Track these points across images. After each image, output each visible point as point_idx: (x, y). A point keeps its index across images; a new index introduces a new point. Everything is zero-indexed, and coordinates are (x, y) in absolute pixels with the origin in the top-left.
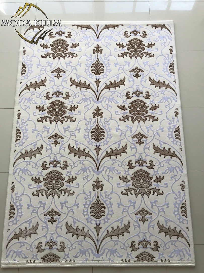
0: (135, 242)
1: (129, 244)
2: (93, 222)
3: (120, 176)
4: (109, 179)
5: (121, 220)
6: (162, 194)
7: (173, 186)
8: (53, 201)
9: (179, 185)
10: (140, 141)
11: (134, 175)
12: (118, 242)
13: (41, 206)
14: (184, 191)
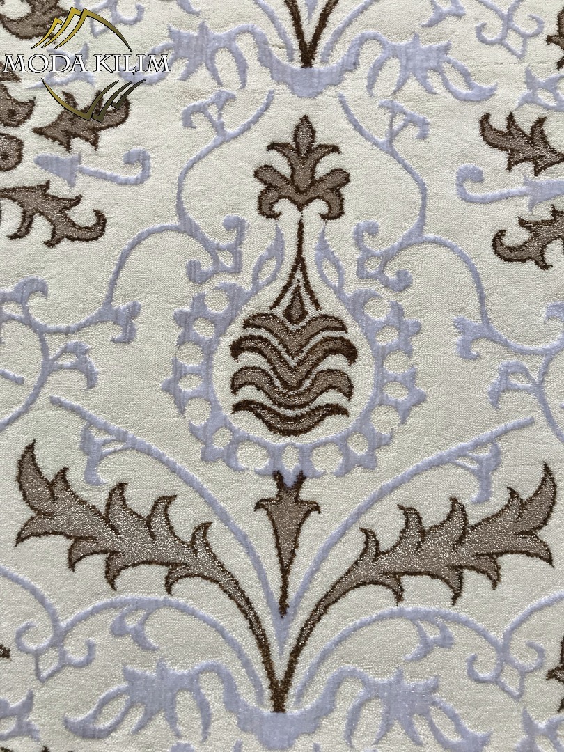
1: (541, 652)
2: (253, 460)
3: (487, 116)
4: (393, 136)
5: (485, 453)
12: (452, 630)
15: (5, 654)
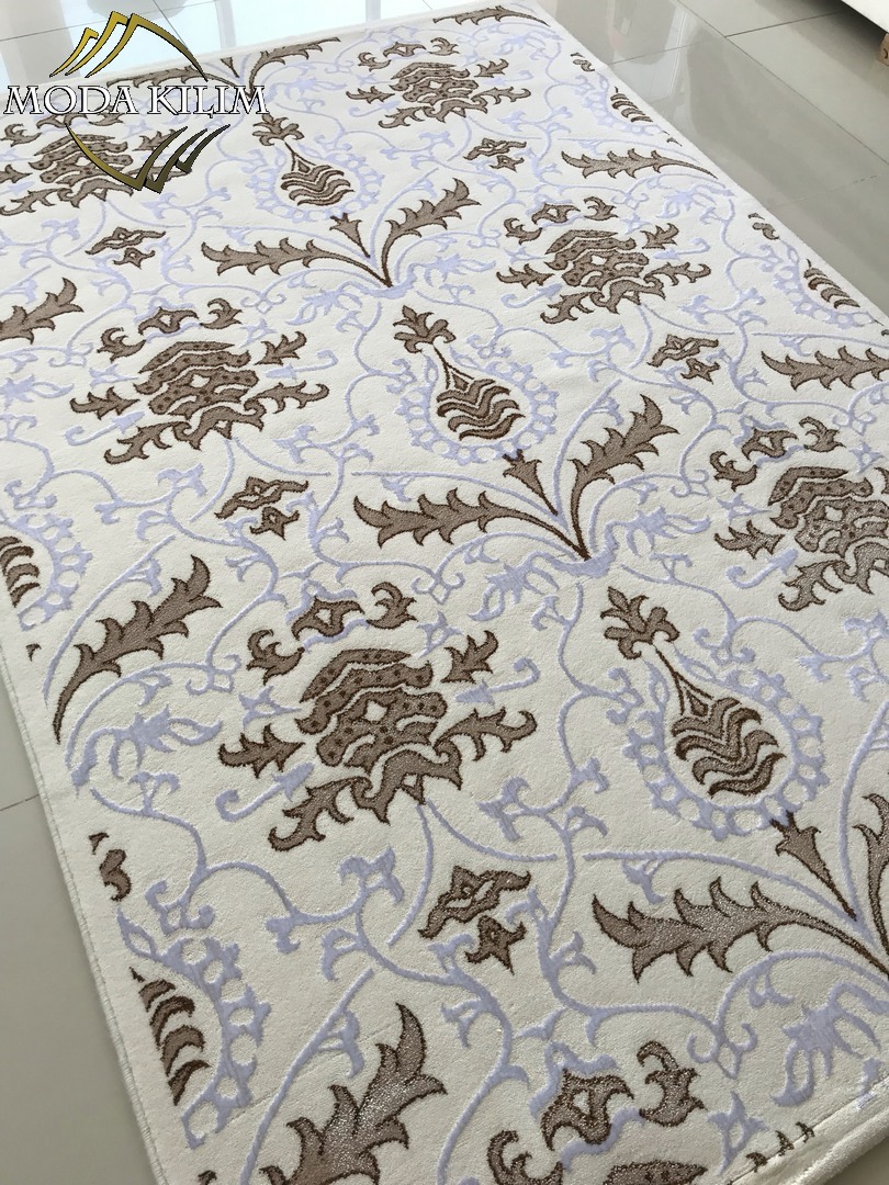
2: (750, 822)
3: (717, 536)
10: (697, 367)
11: (778, 504)
13: (371, 885)
15: (693, 1073)
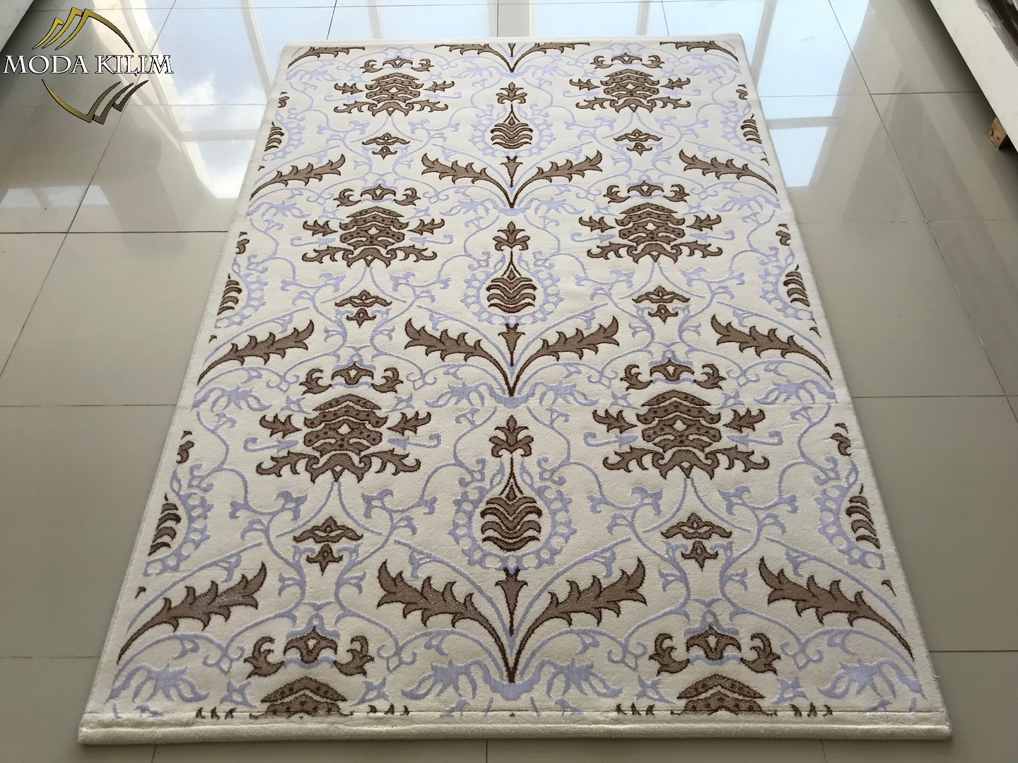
0: (670, 637)
1: (644, 647)
2: (494, 563)
3: (596, 411)
4: (552, 421)
5: (608, 554)
6: (766, 466)
7: (804, 440)
8: (335, 493)
9: (824, 436)
10: (663, 311)
11: (648, 407)
12: (598, 638)
13: (287, 506)
14: (849, 455)
15: (372, 659)
